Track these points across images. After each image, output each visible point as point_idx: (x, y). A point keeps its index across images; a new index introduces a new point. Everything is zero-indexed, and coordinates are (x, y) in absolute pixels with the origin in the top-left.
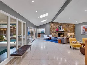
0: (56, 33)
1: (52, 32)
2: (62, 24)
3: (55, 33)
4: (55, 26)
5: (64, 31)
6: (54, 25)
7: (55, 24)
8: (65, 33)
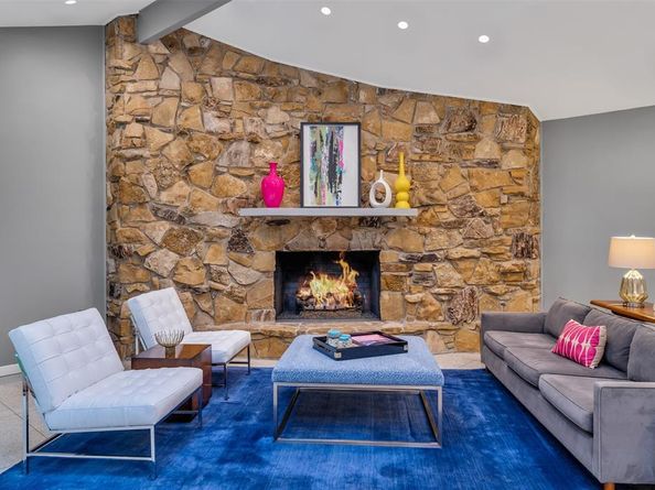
0: (239, 242)
1: (160, 230)
2: (347, 90)
3: (216, 256)
4: (215, 124)
5: (403, 209)
6: (209, 102)
7: (222, 85)
8: (415, 244)
